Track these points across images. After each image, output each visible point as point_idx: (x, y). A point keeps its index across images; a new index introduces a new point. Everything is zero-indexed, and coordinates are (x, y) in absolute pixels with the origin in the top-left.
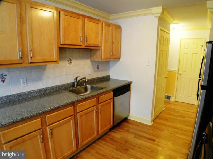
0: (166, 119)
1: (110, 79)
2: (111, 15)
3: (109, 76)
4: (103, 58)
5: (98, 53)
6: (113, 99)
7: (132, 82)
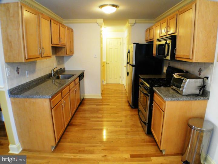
0: (107, 94)
1: (65, 70)
2: (65, 20)
5: (63, 50)
6: (79, 82)
7: (84, 71)
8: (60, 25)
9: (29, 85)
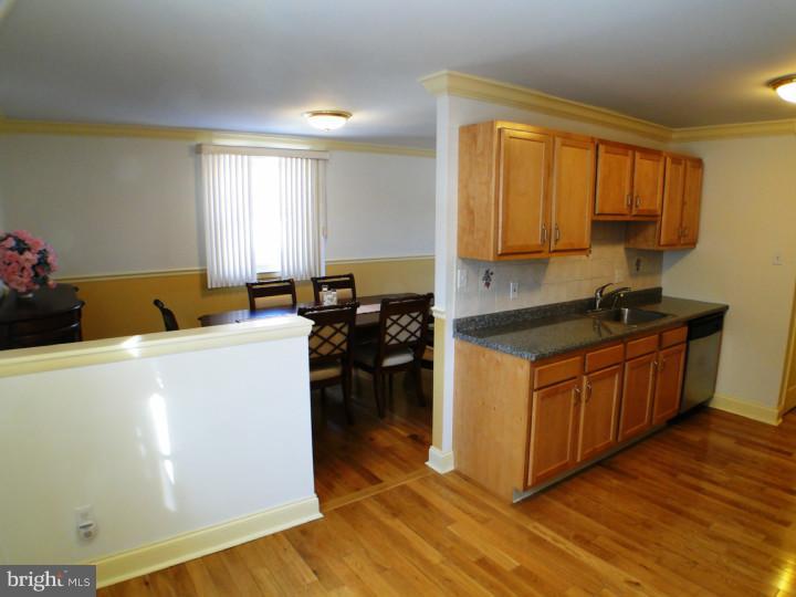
1: (661, 296)
2: (674, 129)
3: (659, 290)
4: (662, 243)
5: (651, 230)
6: (685, 345)
7: (727, 307)
8: (637, 154)
9: (513, 318)
